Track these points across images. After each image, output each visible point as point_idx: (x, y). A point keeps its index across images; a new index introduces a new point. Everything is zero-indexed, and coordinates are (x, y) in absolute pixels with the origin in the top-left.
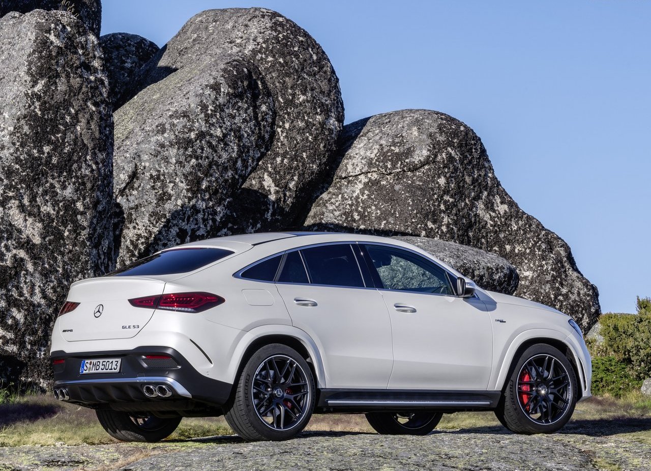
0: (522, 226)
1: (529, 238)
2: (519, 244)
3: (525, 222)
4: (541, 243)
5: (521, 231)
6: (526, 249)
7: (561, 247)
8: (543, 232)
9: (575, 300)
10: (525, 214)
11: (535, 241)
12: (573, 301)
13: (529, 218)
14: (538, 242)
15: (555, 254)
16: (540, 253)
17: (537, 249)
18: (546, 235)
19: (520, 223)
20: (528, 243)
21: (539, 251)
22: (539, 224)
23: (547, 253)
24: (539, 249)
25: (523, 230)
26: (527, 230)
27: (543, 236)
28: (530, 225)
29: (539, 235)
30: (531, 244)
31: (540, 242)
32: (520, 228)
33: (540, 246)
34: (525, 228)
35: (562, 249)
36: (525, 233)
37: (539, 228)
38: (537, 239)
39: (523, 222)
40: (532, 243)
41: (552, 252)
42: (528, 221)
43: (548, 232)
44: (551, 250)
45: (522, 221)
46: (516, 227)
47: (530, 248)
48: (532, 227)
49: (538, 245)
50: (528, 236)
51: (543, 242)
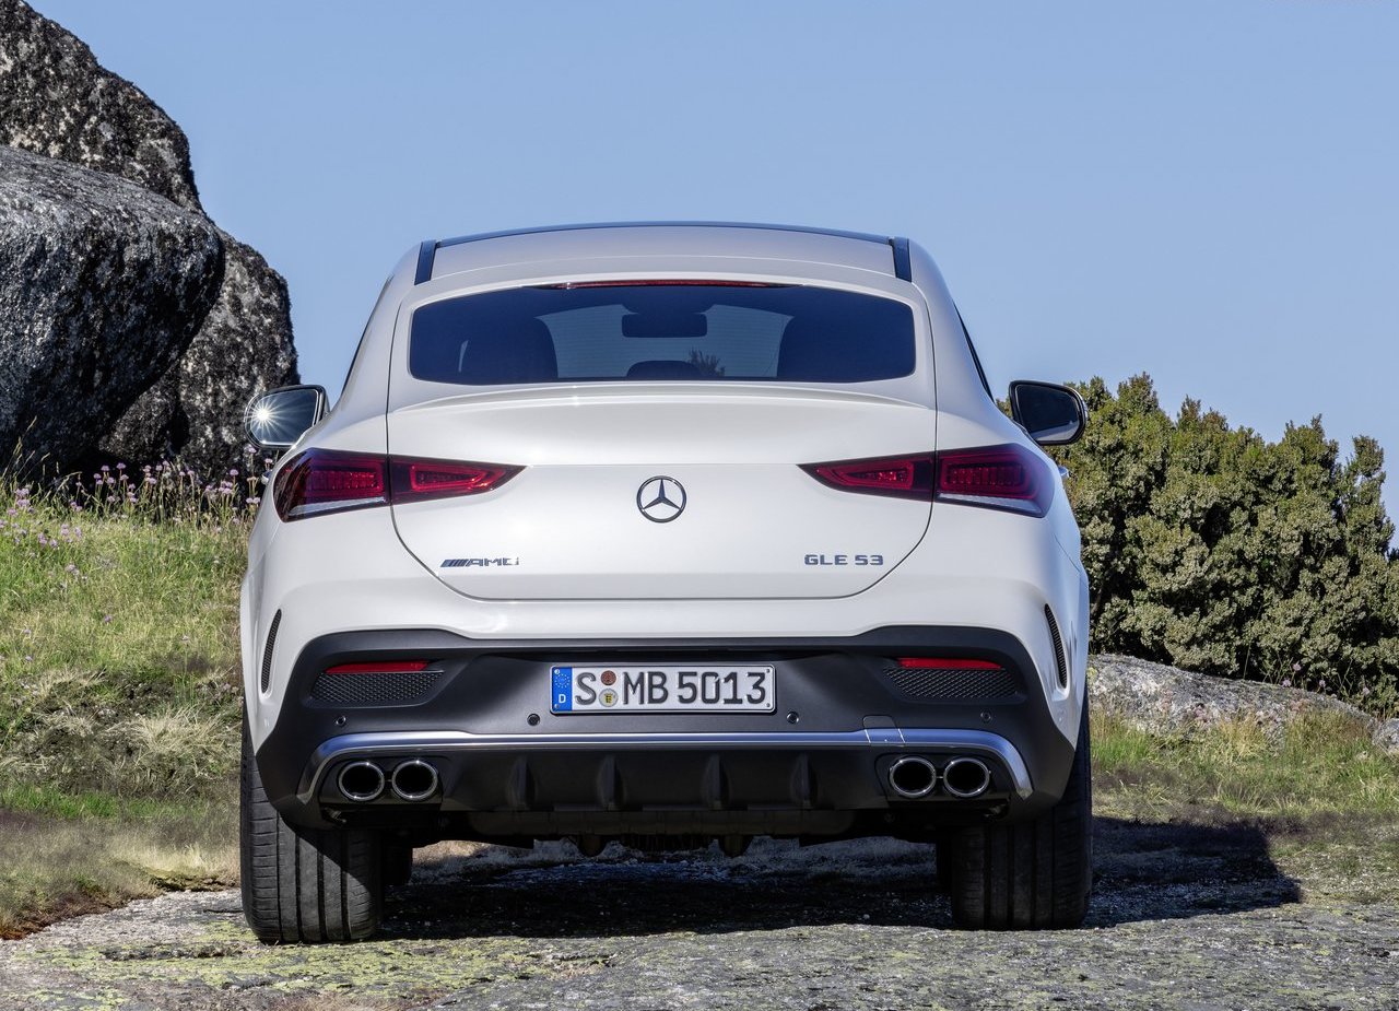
0: (29, 60)
1: (56, 104)
2: (23, 127)
3: (38, 47)
4: (98, 123)
5: (29, 77)
6: (46, 143)
7: (162, 135)
8: (101, 83)
9: (226, 325)
10: (36, 16)
11: (75, 114)
12: (219, 331)
13: (51, 32)
14: (88, 116)
15: (142, 162)
16: (97, 157)
17: (87, 143)
18: (110, 94)
19: (23, 47)
20: (53, 121)
21: (92, 152)
22: (84, 54)
23: (119, 157)
24: (93, 144)
25: (35, 74)
26: (47, 74)
27: (102, 95)
28: (57, 58)
29: (87, 93)
30: (63, 126)
31: (93, 119)
32: (24, 68)
33: (94, 131)
34: (42, 68)
35: (166, 141)
36: (42, 84)
37: (85, 66)
38: (81, 105)
39: (33, 46)
40: (67, 123)
41: (133, 155)
42: (48, 42)
43: (116, 84)
44: (130, 146)
45: (27, 40)
46: (10, 62)
47: (60, 140)
48: (62, 65)
49: (86, 127)
50: (54, 95)
51: (102, 119)
